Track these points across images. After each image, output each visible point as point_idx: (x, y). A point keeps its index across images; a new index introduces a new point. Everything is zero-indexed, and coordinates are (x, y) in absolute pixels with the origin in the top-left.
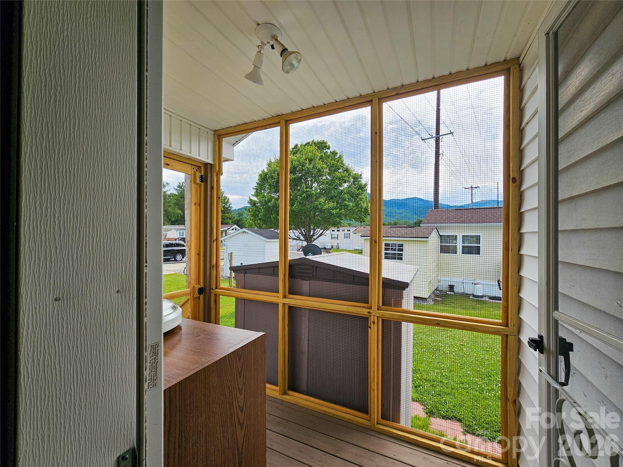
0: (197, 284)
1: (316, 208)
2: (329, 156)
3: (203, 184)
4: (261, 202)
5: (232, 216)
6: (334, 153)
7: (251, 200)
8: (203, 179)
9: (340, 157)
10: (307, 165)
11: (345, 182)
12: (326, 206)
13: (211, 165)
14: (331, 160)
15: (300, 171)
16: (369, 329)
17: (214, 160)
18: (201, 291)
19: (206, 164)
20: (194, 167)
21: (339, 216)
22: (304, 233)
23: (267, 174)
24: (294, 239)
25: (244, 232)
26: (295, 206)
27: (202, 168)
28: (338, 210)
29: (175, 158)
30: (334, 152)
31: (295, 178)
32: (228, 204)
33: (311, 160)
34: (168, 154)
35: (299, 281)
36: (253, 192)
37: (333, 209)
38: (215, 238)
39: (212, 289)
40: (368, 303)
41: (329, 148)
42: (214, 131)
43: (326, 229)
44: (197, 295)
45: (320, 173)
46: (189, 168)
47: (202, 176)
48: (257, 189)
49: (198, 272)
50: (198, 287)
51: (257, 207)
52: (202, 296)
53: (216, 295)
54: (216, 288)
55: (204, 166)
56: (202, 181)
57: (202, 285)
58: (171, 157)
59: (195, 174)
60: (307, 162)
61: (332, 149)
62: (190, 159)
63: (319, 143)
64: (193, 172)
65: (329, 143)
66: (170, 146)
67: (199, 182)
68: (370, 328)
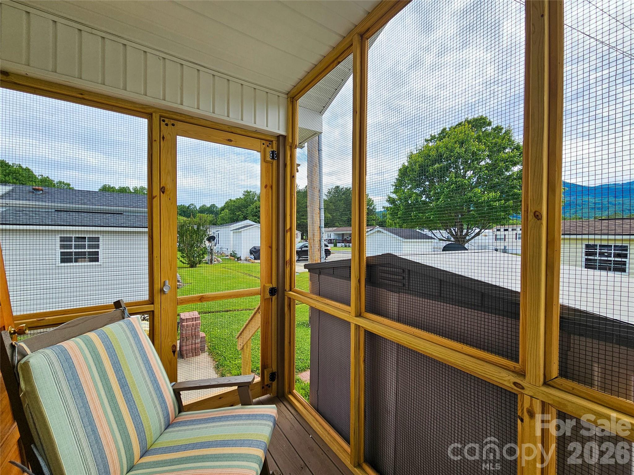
0: (268, 283)
1: (469, 201)
2: (490, 134)
3: (275, 162)
4: (400, 199)
5: (376, 217)
6: (498, 129)
7: (389, 198)
8: (275, 155)
9: (508, 132)
10: (457, 150)
11: (515, 164)
12: (485, 198)
13: (284, 137)
14: (494, 138)
15: (447, 159)
16: (519, 421)
17: (287, 130)
18: (273, 291)
19: (279, 137)
20: (264, 142)
21: (505, 209)
22: (454, 233)
23: (407, 167)
24: (440, 240)
25: (378, 231)
26: (440, 200)
27: (274, 142)
28: (503, 201)
29: (239, 132)
30: (497, 127)
31: (441, 168)
32: (373, 206)
33: (462, 143)
34: (229, 128)
35: (383, 292)
36: (392, 189)
37: (496, 201)
38: (288, 227)
39: (286, 291)
40: (517, 361)
41: (490, 124)
42: (287, 94)
43: (484, 227)
44: (268, 296)
45: (476, 157)
46: (258, 143)
47: (273, 152)
48: (396, 186)
49: (270, 268)
50: (269, 286)
51: (396, 205)
52: (274, 298)
53: (290, 298)
54: (290, 290)
55: (276, 140)
56: (273, 158)
57: (274, 285)
58: (233, 131)
59: (265, 149)
60: (457, 145)
61: (494, 125)
62: (256, 131)
63: (476, 120)
64: (263, 148)
65: (490, 118)
66: (228, 116)
67: (270, 160)
68: (522, 420)
